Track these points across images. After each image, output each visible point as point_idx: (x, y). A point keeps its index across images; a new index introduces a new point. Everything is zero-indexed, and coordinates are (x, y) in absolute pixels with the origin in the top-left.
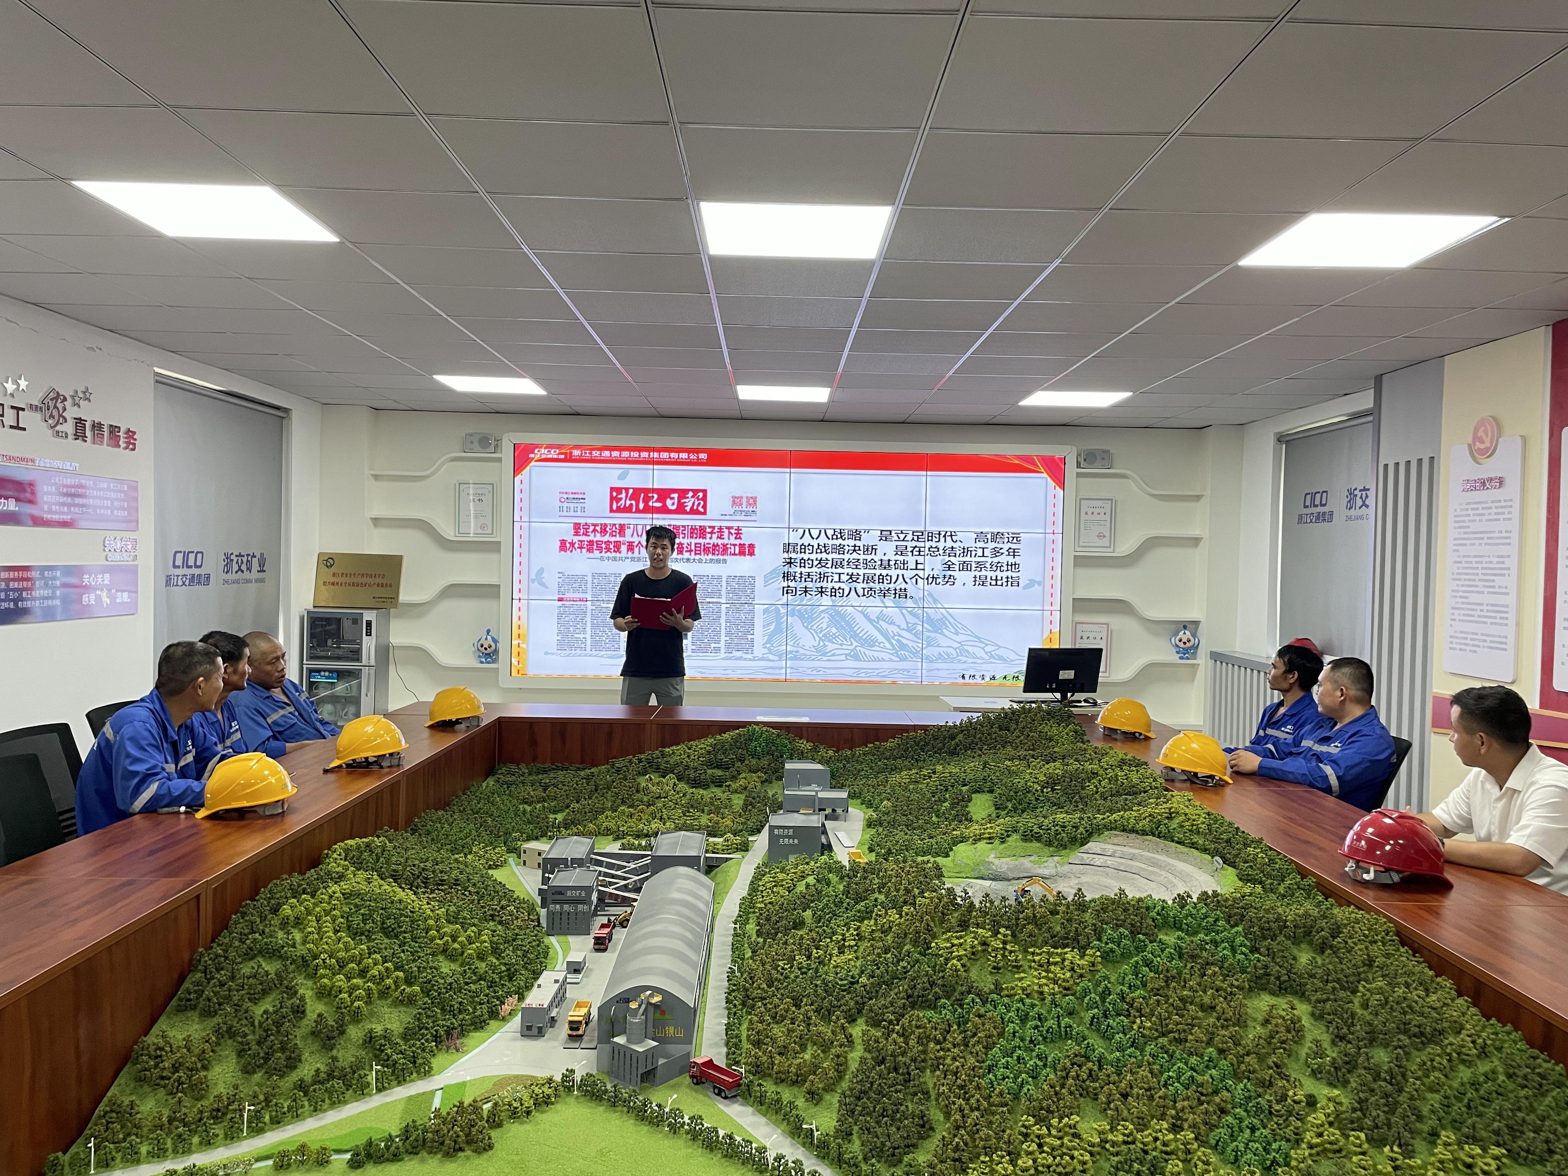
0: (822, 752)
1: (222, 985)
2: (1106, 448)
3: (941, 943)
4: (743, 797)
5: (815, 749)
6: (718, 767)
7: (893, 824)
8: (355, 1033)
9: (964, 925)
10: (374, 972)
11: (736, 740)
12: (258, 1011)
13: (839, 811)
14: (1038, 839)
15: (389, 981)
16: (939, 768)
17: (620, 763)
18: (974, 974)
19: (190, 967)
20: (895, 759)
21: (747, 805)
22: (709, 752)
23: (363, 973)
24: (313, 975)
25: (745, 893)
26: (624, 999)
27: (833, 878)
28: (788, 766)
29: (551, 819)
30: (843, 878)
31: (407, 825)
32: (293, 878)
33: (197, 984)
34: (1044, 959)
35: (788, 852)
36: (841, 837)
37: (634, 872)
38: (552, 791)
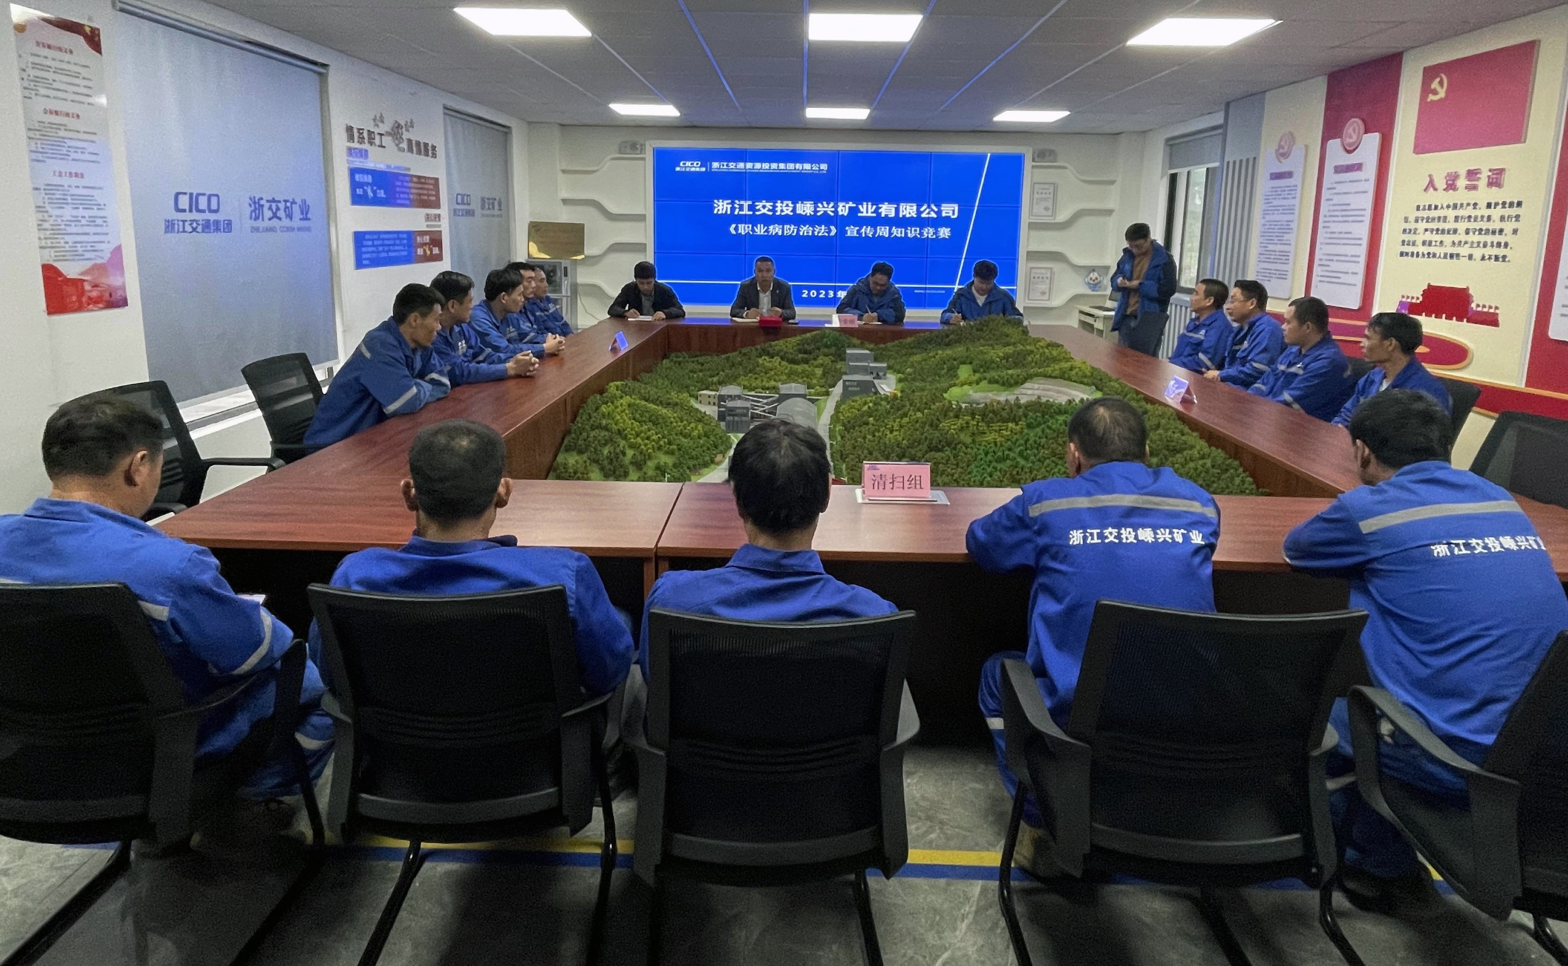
0: (867, 345)
1: (585, 440)
2: (1052, 148)
3: (944, 424)
4: (821, 369)
5: (863, 344)
6: (805, 352)
7: (914, 380)
8: (651, 464)
9: (957, 417)
10: (655, 437)
11: (814, 337)
12: (606, 452)
13: (881, 374)
14: (997, 382)
15: (662, 443)
16: (940, 352)
17: (744, 351)
18: (962, 436)
19: (567, 432)
20: (912, 348)
21: (825, 373)
22: (798, 344)
23: (648, 438)
24: (625, 438)
25: (833, 412)
27: (884, 403)
28: (848, 352)
29: (710, 380)
30: (888, 403)
31: (635, 379)
32: (598, 397)
33: (573, 439)
34: (997, 428)
35: (855, 393)
36: (884, 386)
37: (767, 404)
38: (706, 366)
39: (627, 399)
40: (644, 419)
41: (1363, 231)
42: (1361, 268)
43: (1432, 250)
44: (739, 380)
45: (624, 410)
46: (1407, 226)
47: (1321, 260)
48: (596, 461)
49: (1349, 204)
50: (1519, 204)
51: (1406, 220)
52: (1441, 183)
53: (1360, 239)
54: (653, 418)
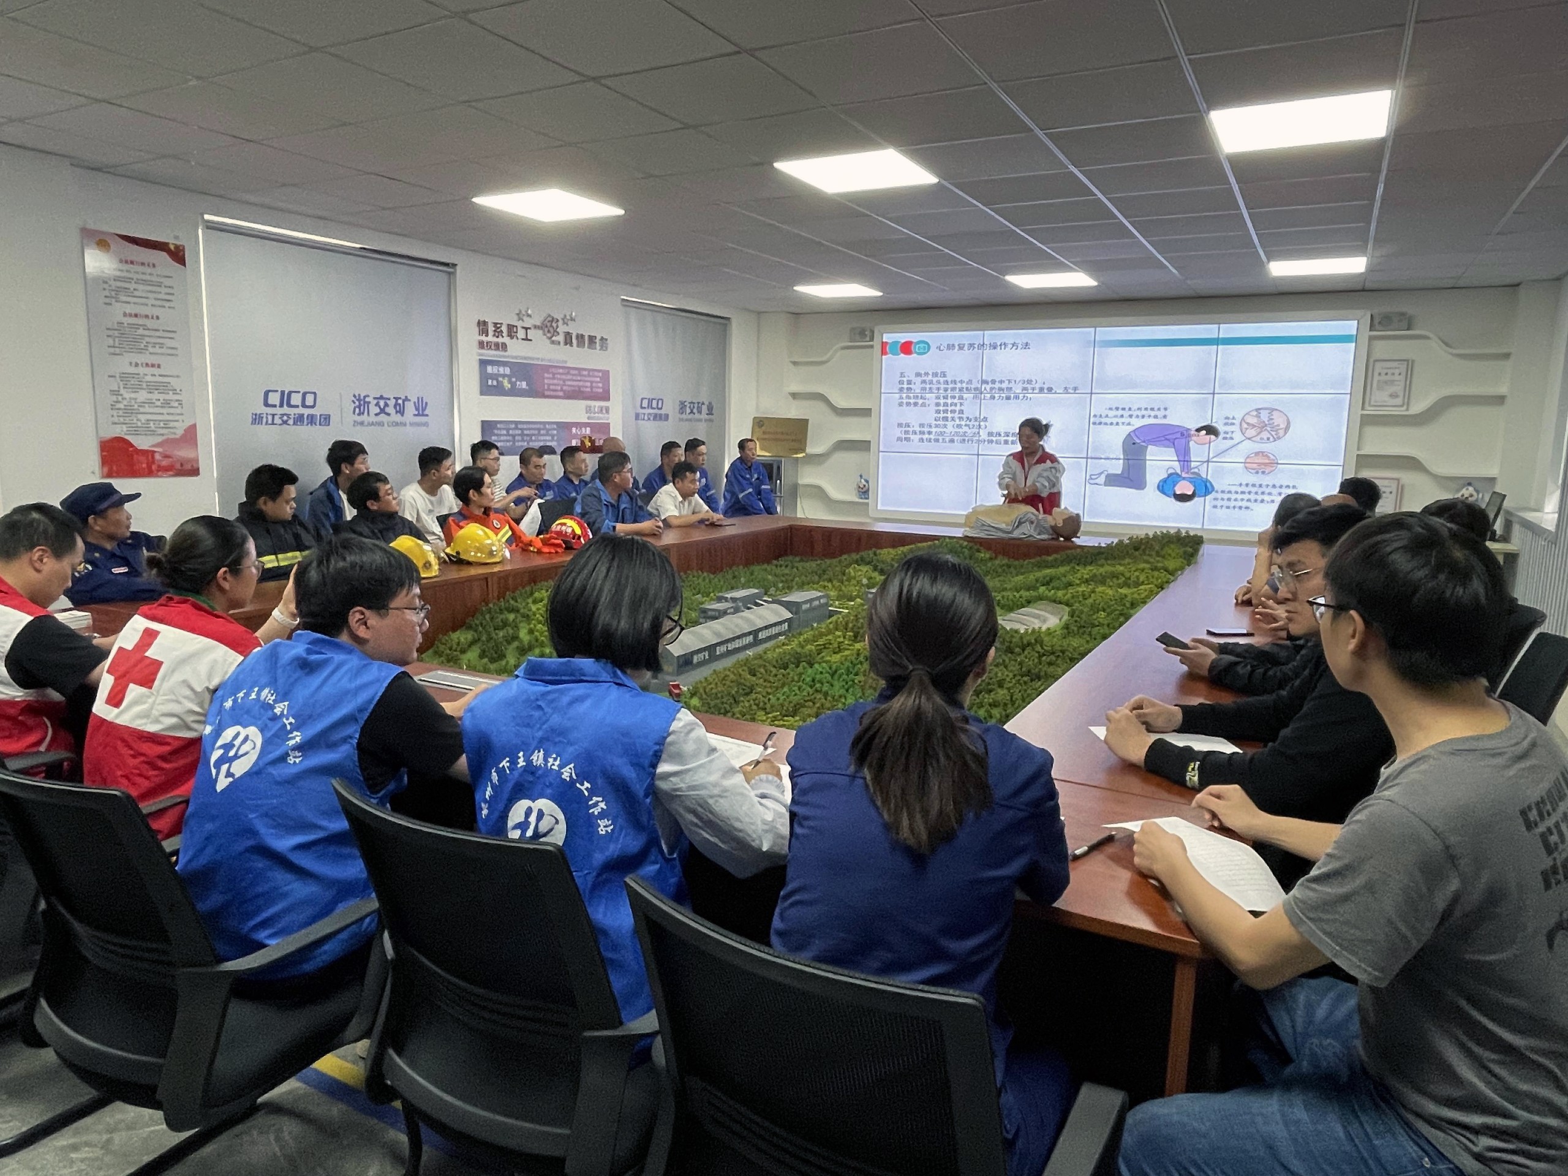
2: (1404, 310)
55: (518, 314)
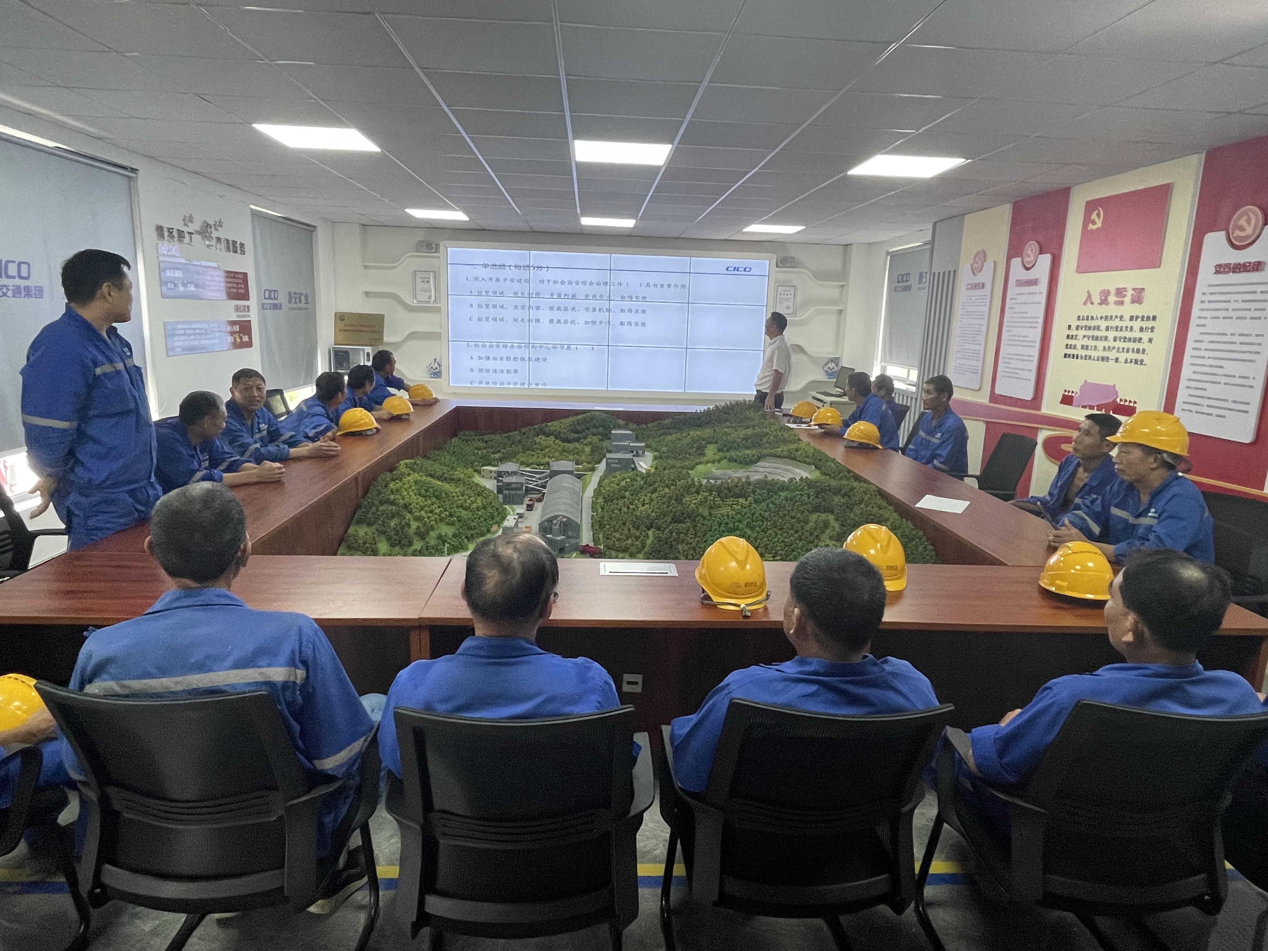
0: (632, 426)
1: (374, 514)
3: (687, 499)
4: (590, 447)
5: (627, 424)
6: (577, 432)
7: (668, 457)
8: (433, 534)
9: (698, 492)
10: (437, 511)
11: (585, 418)
12: (393, 524)
13: (640, 452)
14: (736, 461)
15: (443, 515)
16: (691, 433)
17: (524, 430)
18: (701, 510)
19: (358, 507)
20: (669, 429)
21: (592, 451)
22: (571, 425)
23: (431, 512)
24: (410, 512)
25: (596, 486)
26: (550, 520)
27: (639, 479)
28: (613, 432)
29: (493, 456)
30: (643, 478)
31: (425, 456)
32: (388, 474)
33: (363, 512)
34: (731, 503)
35: (616, 469)
36: (641, 463)
37: (540, 479)
38: (490, 444)
39: (416, 475)
40: (428, 494)
41: (1036, 334)
42: (1034, 366)
43: (1089, 353)
44: (518, 457)
45: (411, 486)
46: (1070, 333)
47: (1004, 358)
48: (383, 533)
49: (1026, 313)
50: (1154, 318)
51: (1070, 327)
52: (1096, 299)
53: (1035, 342)
54: (437, 493)
55: (184, 220)
